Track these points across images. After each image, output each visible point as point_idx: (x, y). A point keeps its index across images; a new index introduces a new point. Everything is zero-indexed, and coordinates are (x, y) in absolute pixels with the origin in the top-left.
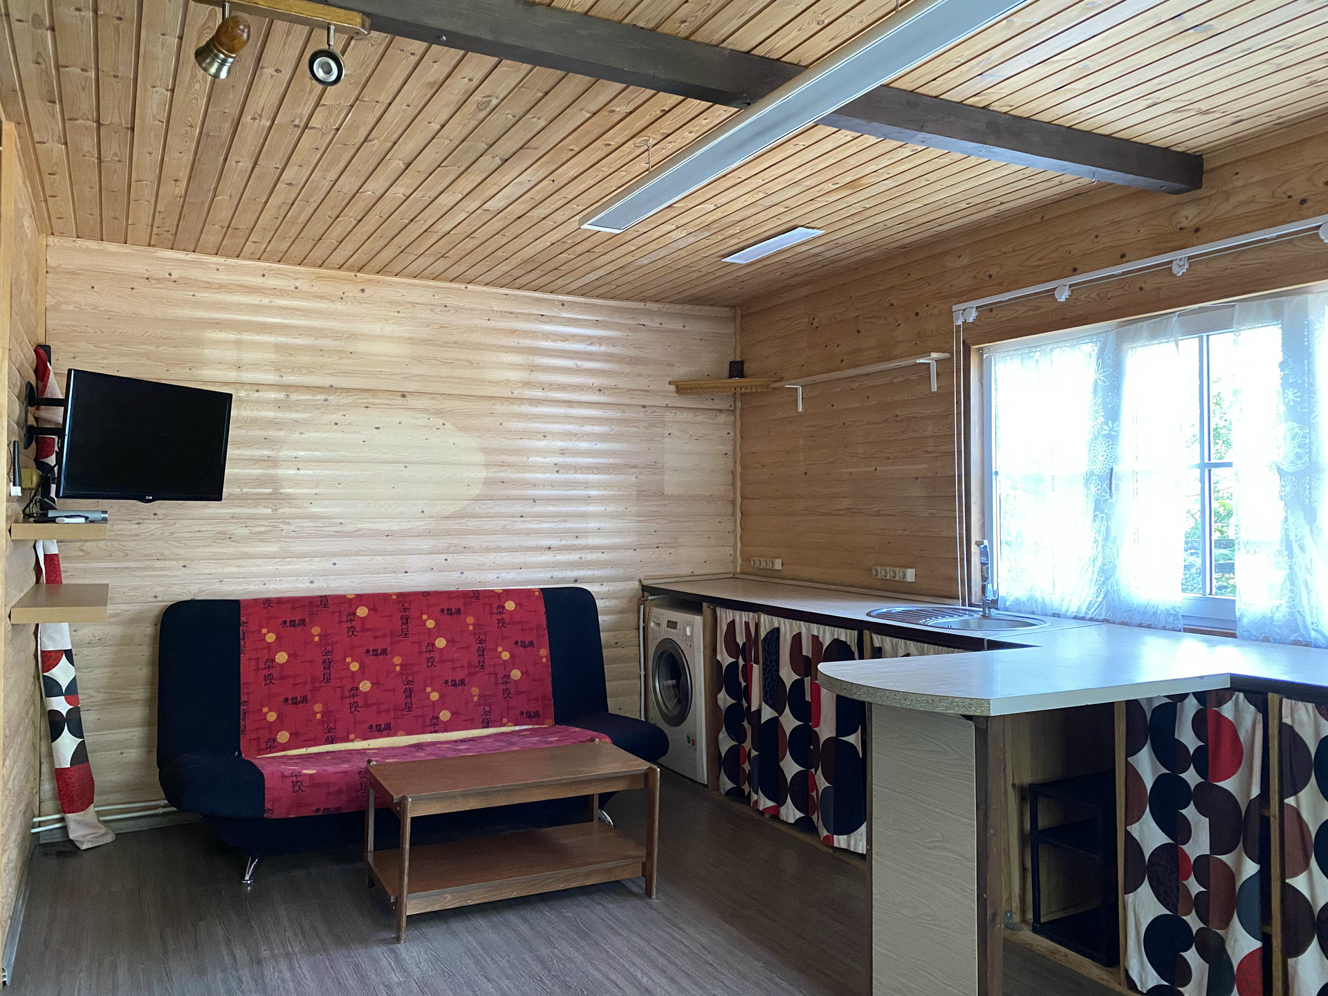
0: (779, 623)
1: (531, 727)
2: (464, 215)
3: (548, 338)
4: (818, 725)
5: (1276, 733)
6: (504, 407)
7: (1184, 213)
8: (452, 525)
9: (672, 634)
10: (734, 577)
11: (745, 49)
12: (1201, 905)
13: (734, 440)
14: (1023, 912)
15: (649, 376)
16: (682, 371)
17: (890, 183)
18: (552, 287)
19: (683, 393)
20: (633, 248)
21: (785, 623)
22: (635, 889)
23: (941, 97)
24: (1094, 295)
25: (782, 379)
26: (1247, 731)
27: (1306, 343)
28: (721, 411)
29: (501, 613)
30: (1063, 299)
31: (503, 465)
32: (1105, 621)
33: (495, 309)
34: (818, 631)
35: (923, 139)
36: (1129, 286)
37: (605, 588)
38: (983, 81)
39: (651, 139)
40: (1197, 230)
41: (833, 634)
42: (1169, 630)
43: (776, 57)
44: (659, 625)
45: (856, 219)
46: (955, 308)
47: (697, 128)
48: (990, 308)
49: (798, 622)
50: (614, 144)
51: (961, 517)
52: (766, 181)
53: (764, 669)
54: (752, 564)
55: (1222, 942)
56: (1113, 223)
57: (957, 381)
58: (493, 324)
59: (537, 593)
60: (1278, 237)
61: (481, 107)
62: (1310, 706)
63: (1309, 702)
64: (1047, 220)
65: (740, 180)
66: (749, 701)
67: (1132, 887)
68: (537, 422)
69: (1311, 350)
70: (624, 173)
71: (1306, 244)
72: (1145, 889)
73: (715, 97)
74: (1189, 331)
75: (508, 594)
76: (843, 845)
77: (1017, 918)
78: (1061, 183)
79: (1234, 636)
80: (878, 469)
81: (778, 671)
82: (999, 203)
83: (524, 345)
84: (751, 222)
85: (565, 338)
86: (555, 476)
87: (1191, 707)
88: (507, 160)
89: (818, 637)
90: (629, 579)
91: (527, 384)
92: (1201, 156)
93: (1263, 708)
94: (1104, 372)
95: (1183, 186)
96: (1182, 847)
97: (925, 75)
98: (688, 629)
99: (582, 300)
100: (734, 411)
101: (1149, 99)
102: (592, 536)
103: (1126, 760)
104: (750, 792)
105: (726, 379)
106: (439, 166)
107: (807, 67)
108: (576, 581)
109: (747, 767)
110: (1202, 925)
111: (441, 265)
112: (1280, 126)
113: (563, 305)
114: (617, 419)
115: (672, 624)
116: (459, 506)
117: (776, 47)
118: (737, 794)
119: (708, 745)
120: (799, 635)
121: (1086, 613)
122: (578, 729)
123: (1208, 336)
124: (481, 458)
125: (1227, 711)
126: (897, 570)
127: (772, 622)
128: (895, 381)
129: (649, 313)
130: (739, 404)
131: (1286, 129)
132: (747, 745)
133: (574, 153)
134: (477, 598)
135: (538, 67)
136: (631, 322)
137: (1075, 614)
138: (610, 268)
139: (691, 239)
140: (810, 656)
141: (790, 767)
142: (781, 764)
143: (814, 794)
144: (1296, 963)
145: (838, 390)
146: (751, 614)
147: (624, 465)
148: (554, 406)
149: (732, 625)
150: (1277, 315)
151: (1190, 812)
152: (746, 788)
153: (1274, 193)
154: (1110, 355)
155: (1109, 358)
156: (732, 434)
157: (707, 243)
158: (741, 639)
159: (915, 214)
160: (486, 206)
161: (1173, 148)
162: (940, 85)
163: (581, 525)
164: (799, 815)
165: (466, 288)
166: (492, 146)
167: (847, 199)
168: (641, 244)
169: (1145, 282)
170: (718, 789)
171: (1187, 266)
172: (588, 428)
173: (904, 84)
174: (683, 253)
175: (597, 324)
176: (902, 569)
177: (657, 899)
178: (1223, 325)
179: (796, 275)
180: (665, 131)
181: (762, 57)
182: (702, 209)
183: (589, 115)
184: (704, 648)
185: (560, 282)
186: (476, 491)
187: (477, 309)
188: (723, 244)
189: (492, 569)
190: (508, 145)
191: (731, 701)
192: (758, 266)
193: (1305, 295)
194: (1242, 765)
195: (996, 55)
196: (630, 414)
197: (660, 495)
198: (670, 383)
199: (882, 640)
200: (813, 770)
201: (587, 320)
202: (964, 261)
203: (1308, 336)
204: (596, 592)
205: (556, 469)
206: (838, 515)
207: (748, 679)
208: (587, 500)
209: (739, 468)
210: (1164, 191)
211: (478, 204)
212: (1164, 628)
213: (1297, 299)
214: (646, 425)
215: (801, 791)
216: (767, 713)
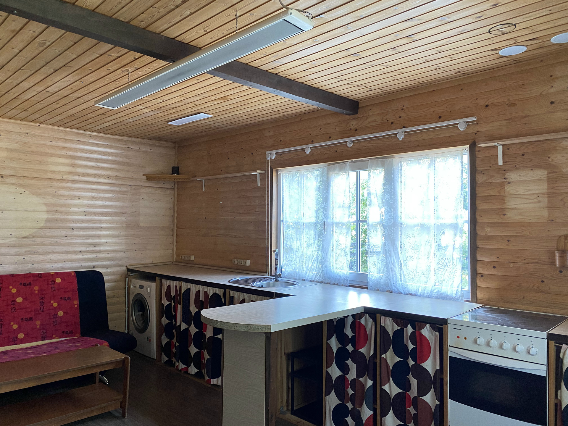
0: (190, 286)
1: (68, 338)
2: (35, 93)
3: (82, 152)
4: (205, 331)
5: (379, 329)
6: (58, 184)
7: (352, 123)
8: (27, 241)
9: (141, 291)
10: (172, 264)
11: (173, 37)
12: (352, 398)
13: (174, 202)
14: (288, 406)
15: (133, 171)
16: (150, 170)
17: (240, 100)
18: (85, 128)
19: (149, 180)
20: (125, 115)
21: (193, 286)
22: (117, 414)
23: (259, 68)
24: (319, 152)
25: (196, 176)
26: (369, 329)
27: (392, 177)
28: (168, 189)
29: (53, 284)
30: (308, 153)
31: (57, 211)
32: (322, 282)
33: (54, 136)
34: (207, 290)
35: (251, 84)
36: (332, 150)
37: (109, 270)
38: (275, 64)
39: (130, 70)
40: (356, 130)
41: (213, 291)
42: (344, 286)
43: (186, 42)
44: (135, 287)
45: (226, 112)
46: (267, 152)
47: (152, 67)
48: (280, 154)
49: (198, 286)
50: (112, 69)
51: (268, 239)
52: (185, 93)
53: (183, 307)
54: (181, 257)
55: (359, 413)
56: (327, 124)
57: (268, 182)
58: (53, 144)
59: (73, 274)
60: (384, 136)
61: (41, 45)
62: (391, 319)
63: (390, 317)
64: (302, 120)
65: (173, 91)
66: (176, 321)
67: (328, 393)
68: (76, 192)
69: (394, 180)
70: (118, 83)
71: (392, 139)
72: (333, 394)
73: (158, 56)
74: (354, 169)
75: (57, 274)
76: (215, 383)
77: (285, 409)
78: (308, 106)
79: (367, 288)
80: (236, 217)
81: (189, 307)
82: (284, 112)
83: (69, 155)
84: (179, 109)
85: (91, 152)
86: (84, 217)
87: (350, 320)
88: (57, 70)
89: (207, 292)
90: (121, 266)
91: (70, 173)
92: (358, 101)
93: (375, 320)
94: (322, 183)
95: (351, 113)
96: (346, 376)
97: (251, 58)
98: (149, 289)
99: (100, 134)
100: (174, 189)
101: (339, 78)
102: (103, 246)
103: (327, 341)
104: (175, 361)
105: (170, 175)
106: (20, 69)
107: (200, 48)
108: (94, 267)
109: (174, 350)
110: (353, 407)
111: (24, 114)
112: (385, 94)
113: (90, 137)
114: (117, 191)
115: (141, 287)
116: (32, 232)
117: (186, 38)
118: (169, 363)
119: (157, 341)
120: (199, 291)
121: (315, 279)
122: (92, 339)
123: (359, 171)
124: (45, 208)
125: (363, 321)
126: (243, 261)
127: (187, 286)
128: (243, 180)
129: (134, 143)
130: (176, 186)
131: (386, 95)
132: (174, 340)
133: (92, 71)
134: (41, 277)
135: (68, 32)
136: (124, 146)
137: (311, 279)
138: (114, 122)
139: (152, 113)
140: (203, 301)
141: (193, 350)
142: (189, 348)
143: (203, 361)
144: (385, 419)
145: (220, 183)
146: (178, 282)
147: (120, 213)
148: (83, 184)
149: (169, 287)
150: (383, 165)
151: (349, 362)
152: (174, 360)
153: (382, 118)
154: (325, 176)
155: (324, 177)
156: (173, 199)
157: (160, 115)
158: (173, 293)
159: (251, 112)
160: (47, 90)
161: (348, 98)
162: (258, 63)
163: (97, 241)
164: (196, 370)
165: (39, 125)
166: (48, 63)
167: (222, 104)
168: (129, 113)
169: (338, 149)
170: (161, 361)
171: (352, 144)
172: (102, 195)
173: (243, 61)
174: (149, 119)
175: (107, 146)
176: (245, 260)
177: (127, 418)
178: (364, 168)
179: (202, 132)
180: (137, 67)
181: (180, 41)
182: (156, 101)
183: (98, 55)
184: (156, 297)
185: (88, 126)
186: (42, 224)
187: (45, 136)
188: (168, 116)
189: (49, 262)
190: (57, 64)
191: (167, 321)
192: (184, 127)
193: (392, 159)
194: (367, 343)
195: (280, 54)
196: (123, 189)
197: (138, 227)
198: (143, 175)
199: (234, 293)
200: (203, 351)
201: (103, 144)
202: (271, 133)
203: (393, 174)
204: (104, 272)
205: (85, 214)
206: (219, 237)
207: (176, 311)
208: (101, 229)
209: (176, 215)
210: (345, 114)
211: (42, 88)
212: (343, 285)
213: (389, 160)
214: (131, 194)
215: (197, 360)
216: (184, 326)
